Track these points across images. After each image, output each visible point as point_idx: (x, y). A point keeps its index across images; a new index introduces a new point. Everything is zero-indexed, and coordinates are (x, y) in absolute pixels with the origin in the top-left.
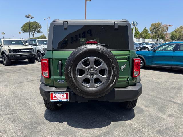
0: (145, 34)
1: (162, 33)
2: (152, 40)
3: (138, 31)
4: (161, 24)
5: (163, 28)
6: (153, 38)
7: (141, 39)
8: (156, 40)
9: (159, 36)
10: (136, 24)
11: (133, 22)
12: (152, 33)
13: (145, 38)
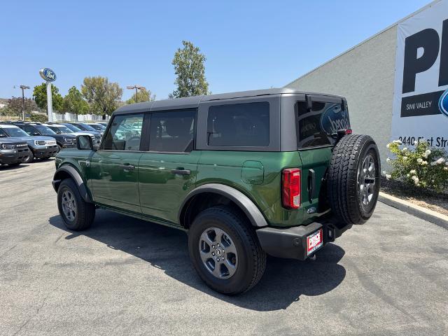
0: (76, 103)
1: (111, 102)
2: (94, 118)
3: (59, 95)
4: (107, 82)
5: (112, 90)
6: (93, 112)
7: (67, 114)
8: (100, 117)
9: (107, 109)
10: (52, 76)
11: (42, 70)
12: (90, 101)
13: (76, 112)
